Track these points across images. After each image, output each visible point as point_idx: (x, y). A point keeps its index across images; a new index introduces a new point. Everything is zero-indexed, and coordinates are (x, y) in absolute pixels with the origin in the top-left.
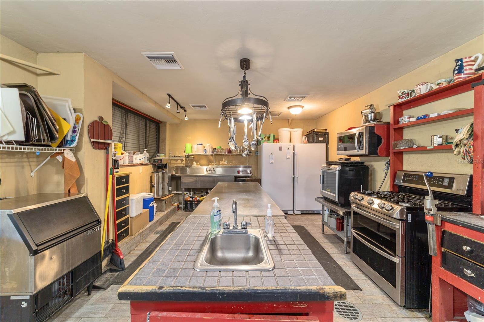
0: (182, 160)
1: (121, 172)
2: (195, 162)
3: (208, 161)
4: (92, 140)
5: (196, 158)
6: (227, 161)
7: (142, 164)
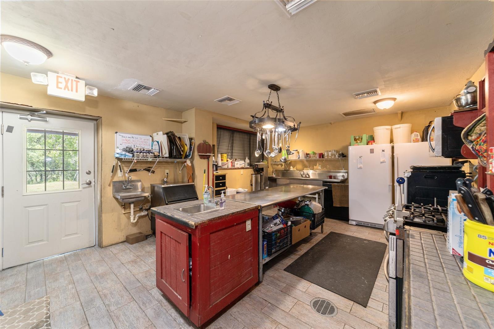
0: (282, 165)
1: (220, 172)
2: (292, 166)
3: (303, 165)
4: (199, 154)
5: (293, 163)
6: (320, 166)
7: (243, 168)
